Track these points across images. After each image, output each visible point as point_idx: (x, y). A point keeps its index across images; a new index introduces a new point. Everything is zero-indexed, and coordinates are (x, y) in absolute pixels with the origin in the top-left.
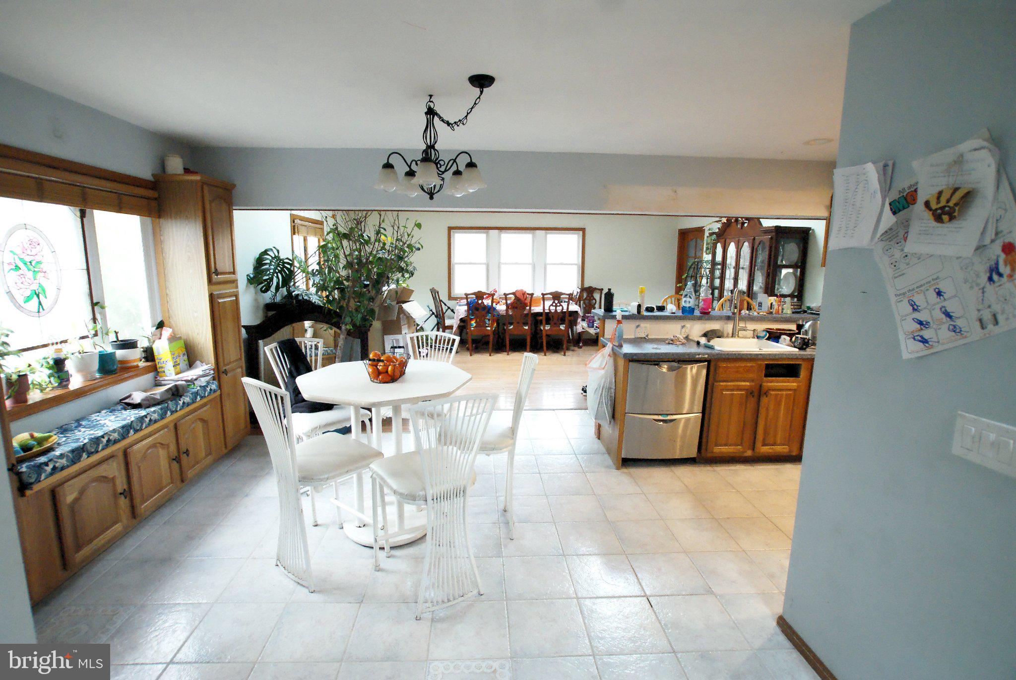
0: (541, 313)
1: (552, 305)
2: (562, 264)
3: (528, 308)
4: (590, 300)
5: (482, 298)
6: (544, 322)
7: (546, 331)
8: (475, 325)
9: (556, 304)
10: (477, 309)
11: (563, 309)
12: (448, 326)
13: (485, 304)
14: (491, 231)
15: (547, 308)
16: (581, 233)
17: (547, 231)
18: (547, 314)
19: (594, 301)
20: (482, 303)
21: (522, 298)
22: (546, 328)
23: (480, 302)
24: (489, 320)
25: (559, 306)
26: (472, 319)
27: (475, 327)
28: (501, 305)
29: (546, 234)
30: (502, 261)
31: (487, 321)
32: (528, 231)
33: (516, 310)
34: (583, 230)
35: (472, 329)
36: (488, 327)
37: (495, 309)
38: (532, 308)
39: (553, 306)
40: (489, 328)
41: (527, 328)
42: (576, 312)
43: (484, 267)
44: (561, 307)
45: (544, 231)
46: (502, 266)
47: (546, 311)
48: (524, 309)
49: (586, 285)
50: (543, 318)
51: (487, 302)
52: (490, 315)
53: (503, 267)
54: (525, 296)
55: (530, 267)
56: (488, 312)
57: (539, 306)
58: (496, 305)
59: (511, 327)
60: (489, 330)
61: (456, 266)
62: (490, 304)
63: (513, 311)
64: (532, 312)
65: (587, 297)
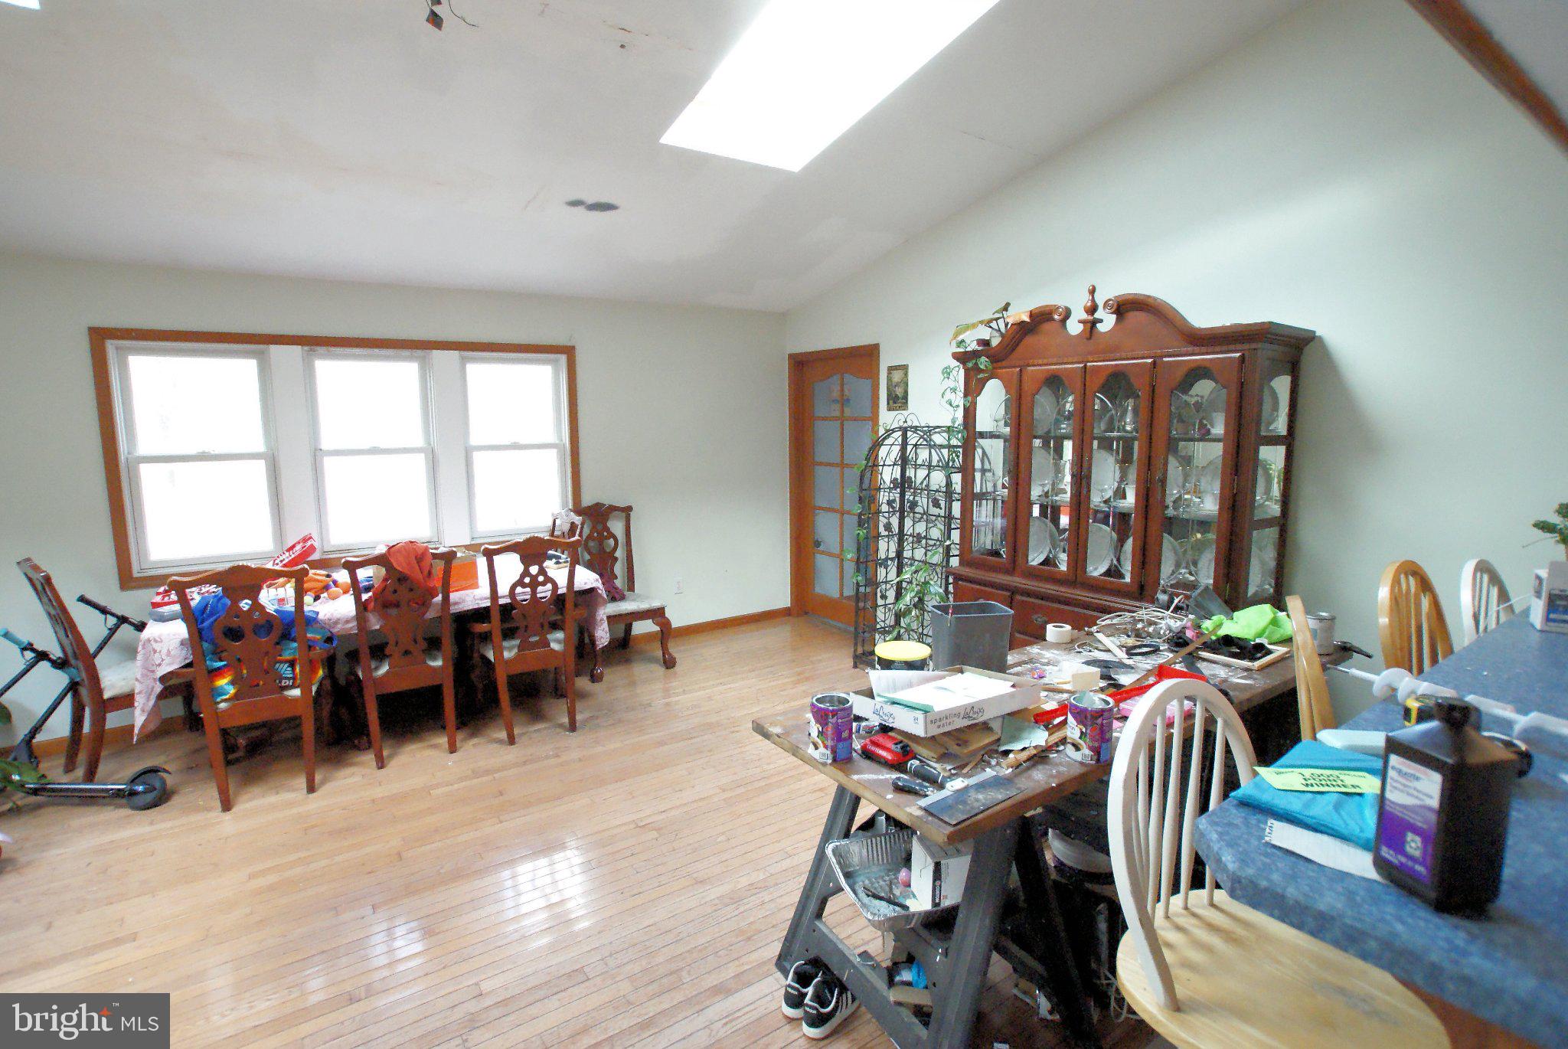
0: (487, 609)
1: (520, 583)
2: (515, 446)
3: (439, 598)
4: (601, 540)
5: (253, 592)
6: (497, 635)
7: (508, 662)
8: (232, 690)
9: (534, 578)
10: (234, 634)
11: (555, 586)
12: (112, 699)
13: (271, 608)
14: (275, 350)
15: (503, 589)
16: (563, 358)
17: (462, 353)
18: (504, 607)
19: (612, 542)
20: (257, 606)
21: (417, 575)
22: (507, 655)
23: (245, 604)
24: (292, 664)
25: (544, 584)
26: (216, 673)
27: (236, 697)
28: (334, 598)
29: (464, 361)
30: (326, 444)
31: (285, 670)
32: (406, 353)
33: (394, 612)
34: (569, 351)
35: (223, 705)
36: (293, 687)
37: (311, 621)
38: (454, 596)
39: (524, 585)
40: (296, 692)
41: (439, 663)
42: (592, 590)
43: (260, 466)
44: (549, 586)
45: (456, 353)
46: (329, 463)
47: (502, 601)
48: (425, 603)
49: (587, 500)
50: (494, 625)
51: (275, 598)
52: (295, 645)
53: (331, 466)
54: (426, 563)
55: (420, 461)
56: (286, 636)
57: (475, 586)
58: (317, 598)
59: (384, 669)
60: (295, 700)
61: (145, 469)
62: (290, 606)
63: (384, 617)
64: (454, 609)
65: (592, 532)
